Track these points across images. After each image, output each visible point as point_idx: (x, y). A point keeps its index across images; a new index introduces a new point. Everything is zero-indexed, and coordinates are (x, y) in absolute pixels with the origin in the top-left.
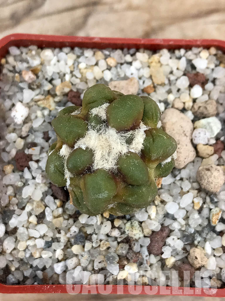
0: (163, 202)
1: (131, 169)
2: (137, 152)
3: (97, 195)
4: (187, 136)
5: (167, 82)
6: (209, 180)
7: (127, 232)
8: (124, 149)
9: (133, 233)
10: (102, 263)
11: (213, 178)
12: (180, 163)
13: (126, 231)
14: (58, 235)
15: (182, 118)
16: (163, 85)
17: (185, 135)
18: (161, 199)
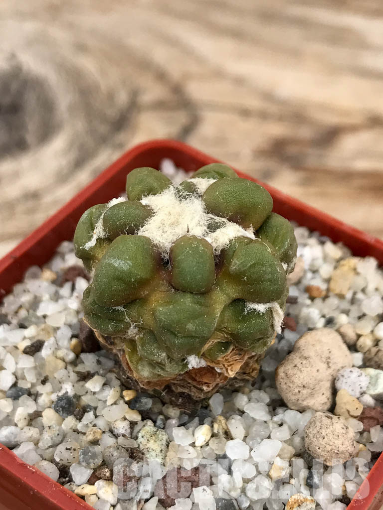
0: (228, 436)
1: (187, 250)
2: (214, 245)
3: (114, 258)
4: (329, 367)
5: (349, 296)
6: (320, 431)
7: (140, 439)
8: (198, 231)
9: (148, 445)
10: (71, 453)
11: (328, 431)
12: (291, 385)
13: (140, 435)
14: (40, 388)
15: (340, 346)
16: (341, 297)
17: (328, 363)
18: (228, 429)
